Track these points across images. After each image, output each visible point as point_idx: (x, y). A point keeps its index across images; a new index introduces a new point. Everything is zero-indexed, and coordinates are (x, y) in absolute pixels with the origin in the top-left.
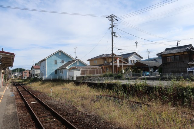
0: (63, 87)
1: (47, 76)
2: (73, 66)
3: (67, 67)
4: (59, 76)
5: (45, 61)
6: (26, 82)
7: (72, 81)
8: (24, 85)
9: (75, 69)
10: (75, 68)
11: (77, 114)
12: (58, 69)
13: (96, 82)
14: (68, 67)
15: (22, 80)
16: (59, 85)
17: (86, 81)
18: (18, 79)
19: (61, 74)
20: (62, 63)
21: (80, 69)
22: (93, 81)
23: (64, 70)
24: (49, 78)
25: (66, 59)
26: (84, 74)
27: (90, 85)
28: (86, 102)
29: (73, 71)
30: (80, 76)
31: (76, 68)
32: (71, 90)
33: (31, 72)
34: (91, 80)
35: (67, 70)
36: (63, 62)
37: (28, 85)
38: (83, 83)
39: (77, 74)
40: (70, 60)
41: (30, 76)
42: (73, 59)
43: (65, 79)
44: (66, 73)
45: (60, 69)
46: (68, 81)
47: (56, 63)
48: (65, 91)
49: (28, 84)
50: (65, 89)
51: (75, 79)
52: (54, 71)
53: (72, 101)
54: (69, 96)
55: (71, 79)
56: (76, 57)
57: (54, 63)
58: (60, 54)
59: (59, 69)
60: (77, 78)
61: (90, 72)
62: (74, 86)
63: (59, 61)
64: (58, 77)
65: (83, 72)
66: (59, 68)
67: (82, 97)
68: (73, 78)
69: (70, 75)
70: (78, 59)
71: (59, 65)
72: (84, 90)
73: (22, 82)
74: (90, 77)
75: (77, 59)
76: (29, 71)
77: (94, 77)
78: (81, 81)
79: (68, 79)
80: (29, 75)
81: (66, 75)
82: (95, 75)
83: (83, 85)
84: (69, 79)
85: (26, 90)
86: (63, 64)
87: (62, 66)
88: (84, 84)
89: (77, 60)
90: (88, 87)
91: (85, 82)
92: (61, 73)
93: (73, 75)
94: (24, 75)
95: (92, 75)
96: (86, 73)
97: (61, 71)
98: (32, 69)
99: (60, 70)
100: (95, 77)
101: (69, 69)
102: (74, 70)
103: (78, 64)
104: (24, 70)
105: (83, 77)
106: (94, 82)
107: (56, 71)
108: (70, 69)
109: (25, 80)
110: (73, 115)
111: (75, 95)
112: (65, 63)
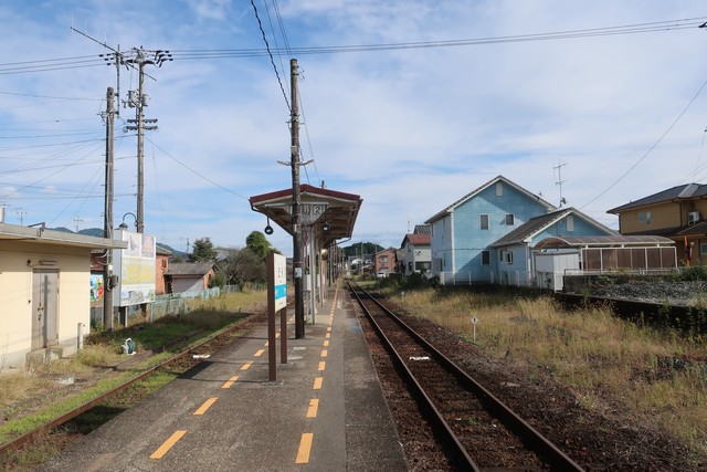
0: (515, 313)
1: (454, 272)
2: (550, 236)
3: (528, 239)
4: (497, 272)
5: (446, 219)
6: (387, 290)
7: (547, 291)
8: (382, 297)
9: (557, 248)
10: (557, 245)
11: (581, 419)
12: (494, 247)
13: (653, 301)
14: (531, 240)
15: (373, 282)
16: (498, 304)
17: (604, 293)
18: (363, 279)
19: (504, 265)
20: (508, 224)
21: (577, 247)
22: (636, 294)
23: (514, 251)
24: (462, 278)
25: (522, 208)
26: (596, 265)
27: (625, 311)
28: (613, 377)
29: (552, 254)
30: (581, 273)
31: (561, 243)
32: (548, 327)
33: (402, 255)
34: (628, 291)
35: (527, 252)
36: (510, 221)
37: (394, 299)
38: (596, 302)
39: (565, 265)
40: (537, 214)
41: (396, 268)
42: (551, 210)
43: (518, 281)
44: (525, 263)
45: (499, 247)
46: (532, 292)
47: (485, 226)
48: (521, 328)
49: (393, 294)
50: (524, 319)
51: (558, 286)
52: (479, 252)
53: (554, 369)
54: (541, 347)
55: (542, 284)
56: (564, 201)
57: (478, 224)
58: (499, 191)
59: (496, 248)
60: (568, 280)
61: (624, 259)
62: (557, 310)
63: (497, 215)
64: (492, 275)
65: (591, 259)
66: (498, 241)
67: (592, 357)
68: (550, 281)
69: (539, 269)
70: (570, 209)
71: (499, 231)
72: (598, 329)
73: (375, 287)
74: (621, 280)
75: (564, 207)
76: (395, 251)
77: (639, 278)
78: (586, 293)
79: (530, 285)
80: (394, 265)
81: (525, 269)
82: (643, 272)
83: (595, 311)
84: (534, 283)
85: (390, 316)
86: (511, 229)
87: (509, 235)
88: (598, 307)
89: (565, 211)
90: (618, 319)
91: (603, 300)
92: (505, 262)
93: (553, 268)
94: (378, 266)
95: (630, 272)
96: (606, 264)
97: (504, 253)
98: (403, 245)
99: (499, 251)
100: (646, 278)
101: (533, 245)
102: (554, 250)
103: (570, 227)
104: (380, 249)
105: (594, 278)
106: (641, 300)
107: (486, 255)
108: (539, 246)
109: (384, 282)
110: (562, 420)
111: (563, 347)
112: (518, 223)
